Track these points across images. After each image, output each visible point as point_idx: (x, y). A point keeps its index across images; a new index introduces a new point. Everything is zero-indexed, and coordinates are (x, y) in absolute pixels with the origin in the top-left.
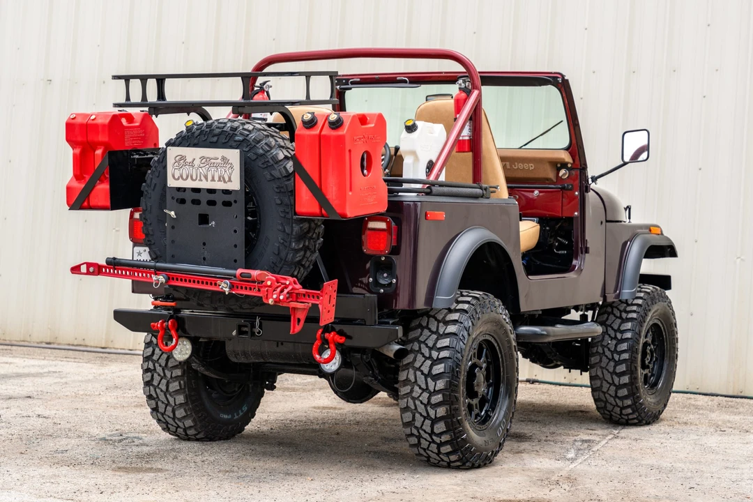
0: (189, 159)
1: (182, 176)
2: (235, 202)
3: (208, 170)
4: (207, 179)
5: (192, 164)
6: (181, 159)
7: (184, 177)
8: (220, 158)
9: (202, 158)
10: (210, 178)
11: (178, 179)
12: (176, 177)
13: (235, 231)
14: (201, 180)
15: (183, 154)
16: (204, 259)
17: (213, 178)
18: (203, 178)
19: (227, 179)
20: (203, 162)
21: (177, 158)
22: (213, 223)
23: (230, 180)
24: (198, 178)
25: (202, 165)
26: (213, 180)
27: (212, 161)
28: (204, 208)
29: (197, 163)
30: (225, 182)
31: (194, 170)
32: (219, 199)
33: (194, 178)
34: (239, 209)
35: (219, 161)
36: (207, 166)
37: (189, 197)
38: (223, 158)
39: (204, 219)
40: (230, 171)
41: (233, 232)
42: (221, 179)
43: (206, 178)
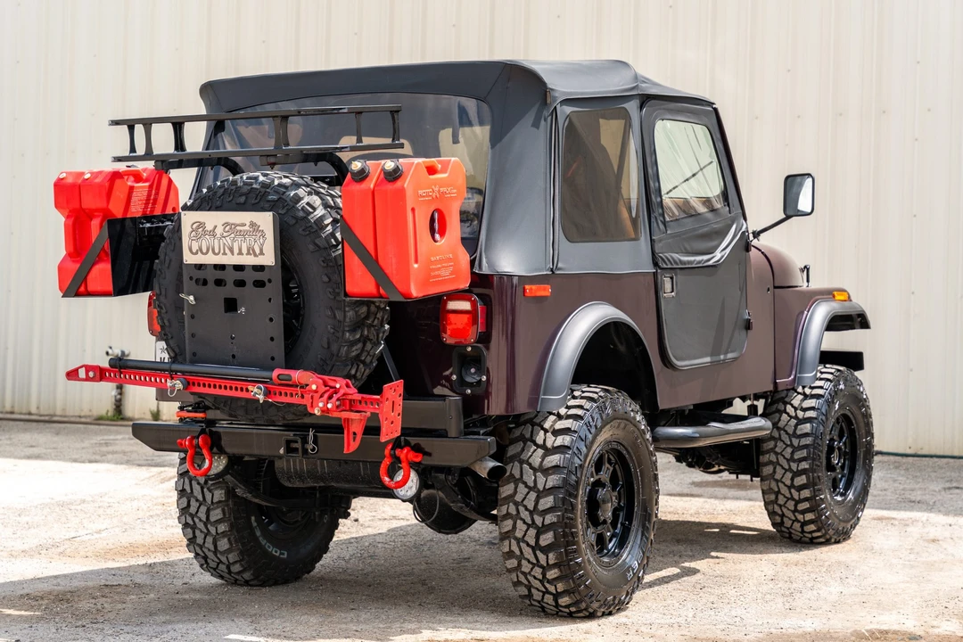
0: (209, 227)
1: (201, 250)
2: (270, 281)
3: (233, 241)
4: (232, 253)
5: (213, 233)
6: (198, 227)
7: (204, 250)
8: (248, 224)
9: (226, 224)
10: (236, 250)
11: (196, 253)
12: (194, 251)
13: (271, 320)
14: (225, 254)
15: (202, 221)
16: (234, 356)
17: (240, 250)
18: (227, 251)
19: (258, 251)
20: (227, 229)
21: (194, 226)
22: (243, 309)
23: (262, 253)
24: (222, 251)
25: (225, 234)
26: (240, 253)
27: (238, 228)
28: (230, 290)
29: (219, 231)
30: (255, 255)
31: (216, 241)
32: (250, 277)
33: (217, 251)
34: (275, 290)
35: (247, 228)
36: (233, 235)
37: (212, 276)
38: (253, 224)
39: (231, 305)
40: (261, 240)
41: (267, 321)
42: (251, 251)
43: (232, 250)
